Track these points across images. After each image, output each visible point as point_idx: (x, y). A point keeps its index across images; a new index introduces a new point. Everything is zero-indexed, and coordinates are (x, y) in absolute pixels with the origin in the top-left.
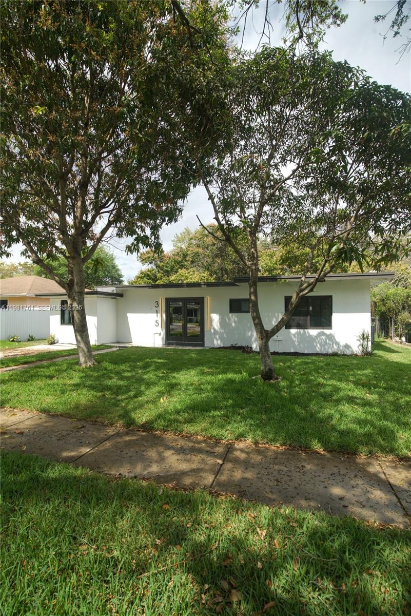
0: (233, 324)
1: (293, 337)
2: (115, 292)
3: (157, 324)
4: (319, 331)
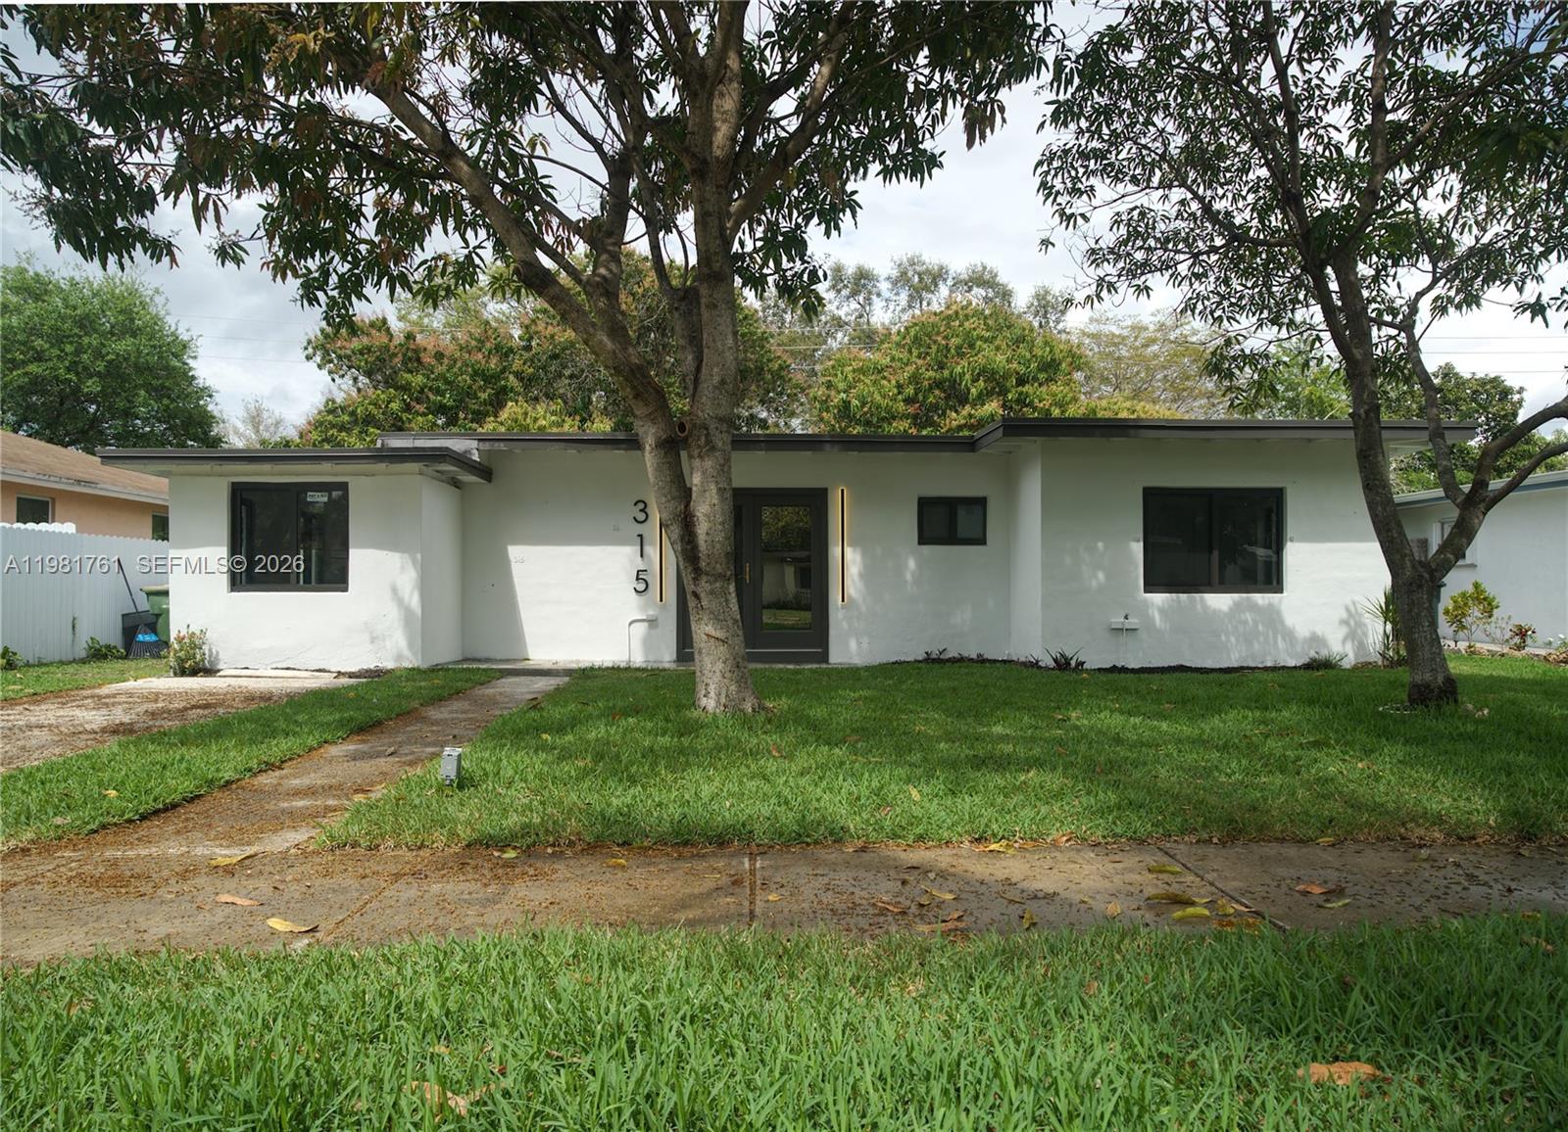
2: (476, 457)
3: (641, 586)
4: (1236, 596)
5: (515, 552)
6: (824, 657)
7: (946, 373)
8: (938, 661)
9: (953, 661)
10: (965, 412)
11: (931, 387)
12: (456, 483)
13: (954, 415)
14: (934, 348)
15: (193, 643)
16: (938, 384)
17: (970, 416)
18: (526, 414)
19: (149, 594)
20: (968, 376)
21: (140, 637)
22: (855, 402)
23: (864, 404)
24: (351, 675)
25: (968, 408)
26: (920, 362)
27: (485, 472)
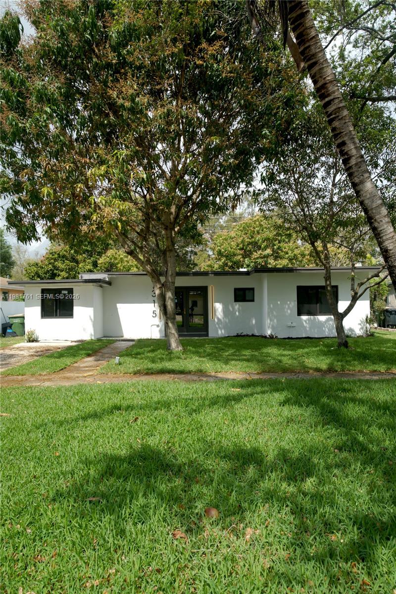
0: (237, 313)
1: (304, 323)
2: (107, 280)
3: (154, 315)
4: (327, 317)
5: (119, 305)
6: (207, 335)
7: (253, 239)
8: (241, 336)
9: (244, 336)
10: (259, 253)
11: (248, 245)
12: (101, 286)
13: (255, 254)
14: (250, 231)
15: (32, 333)
16: (249, 243)
17: (261, 254)
18: (116, 253)
19: (10, 318)
20: (260, 241)
21: (8, 331)
22: (223, 250)
23: (226, 251)
24: (75, 342)
25: (260, 251)
26: (244, 236)
27: (109, 283)
